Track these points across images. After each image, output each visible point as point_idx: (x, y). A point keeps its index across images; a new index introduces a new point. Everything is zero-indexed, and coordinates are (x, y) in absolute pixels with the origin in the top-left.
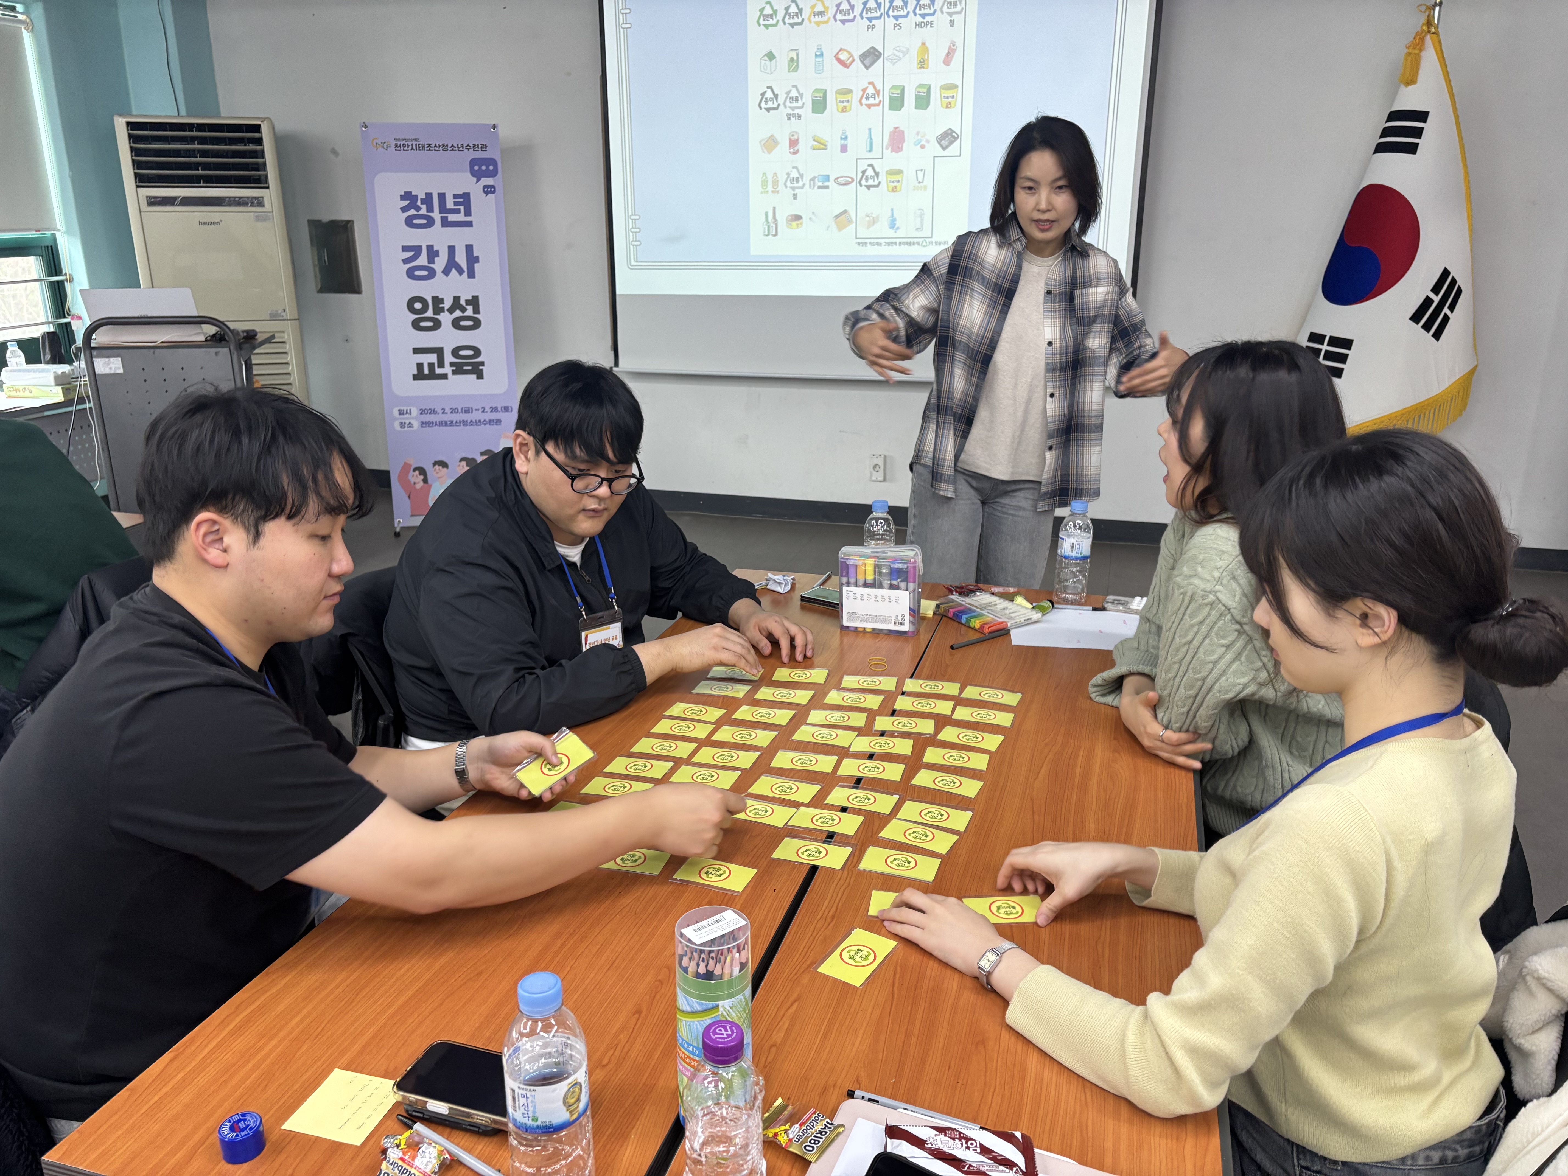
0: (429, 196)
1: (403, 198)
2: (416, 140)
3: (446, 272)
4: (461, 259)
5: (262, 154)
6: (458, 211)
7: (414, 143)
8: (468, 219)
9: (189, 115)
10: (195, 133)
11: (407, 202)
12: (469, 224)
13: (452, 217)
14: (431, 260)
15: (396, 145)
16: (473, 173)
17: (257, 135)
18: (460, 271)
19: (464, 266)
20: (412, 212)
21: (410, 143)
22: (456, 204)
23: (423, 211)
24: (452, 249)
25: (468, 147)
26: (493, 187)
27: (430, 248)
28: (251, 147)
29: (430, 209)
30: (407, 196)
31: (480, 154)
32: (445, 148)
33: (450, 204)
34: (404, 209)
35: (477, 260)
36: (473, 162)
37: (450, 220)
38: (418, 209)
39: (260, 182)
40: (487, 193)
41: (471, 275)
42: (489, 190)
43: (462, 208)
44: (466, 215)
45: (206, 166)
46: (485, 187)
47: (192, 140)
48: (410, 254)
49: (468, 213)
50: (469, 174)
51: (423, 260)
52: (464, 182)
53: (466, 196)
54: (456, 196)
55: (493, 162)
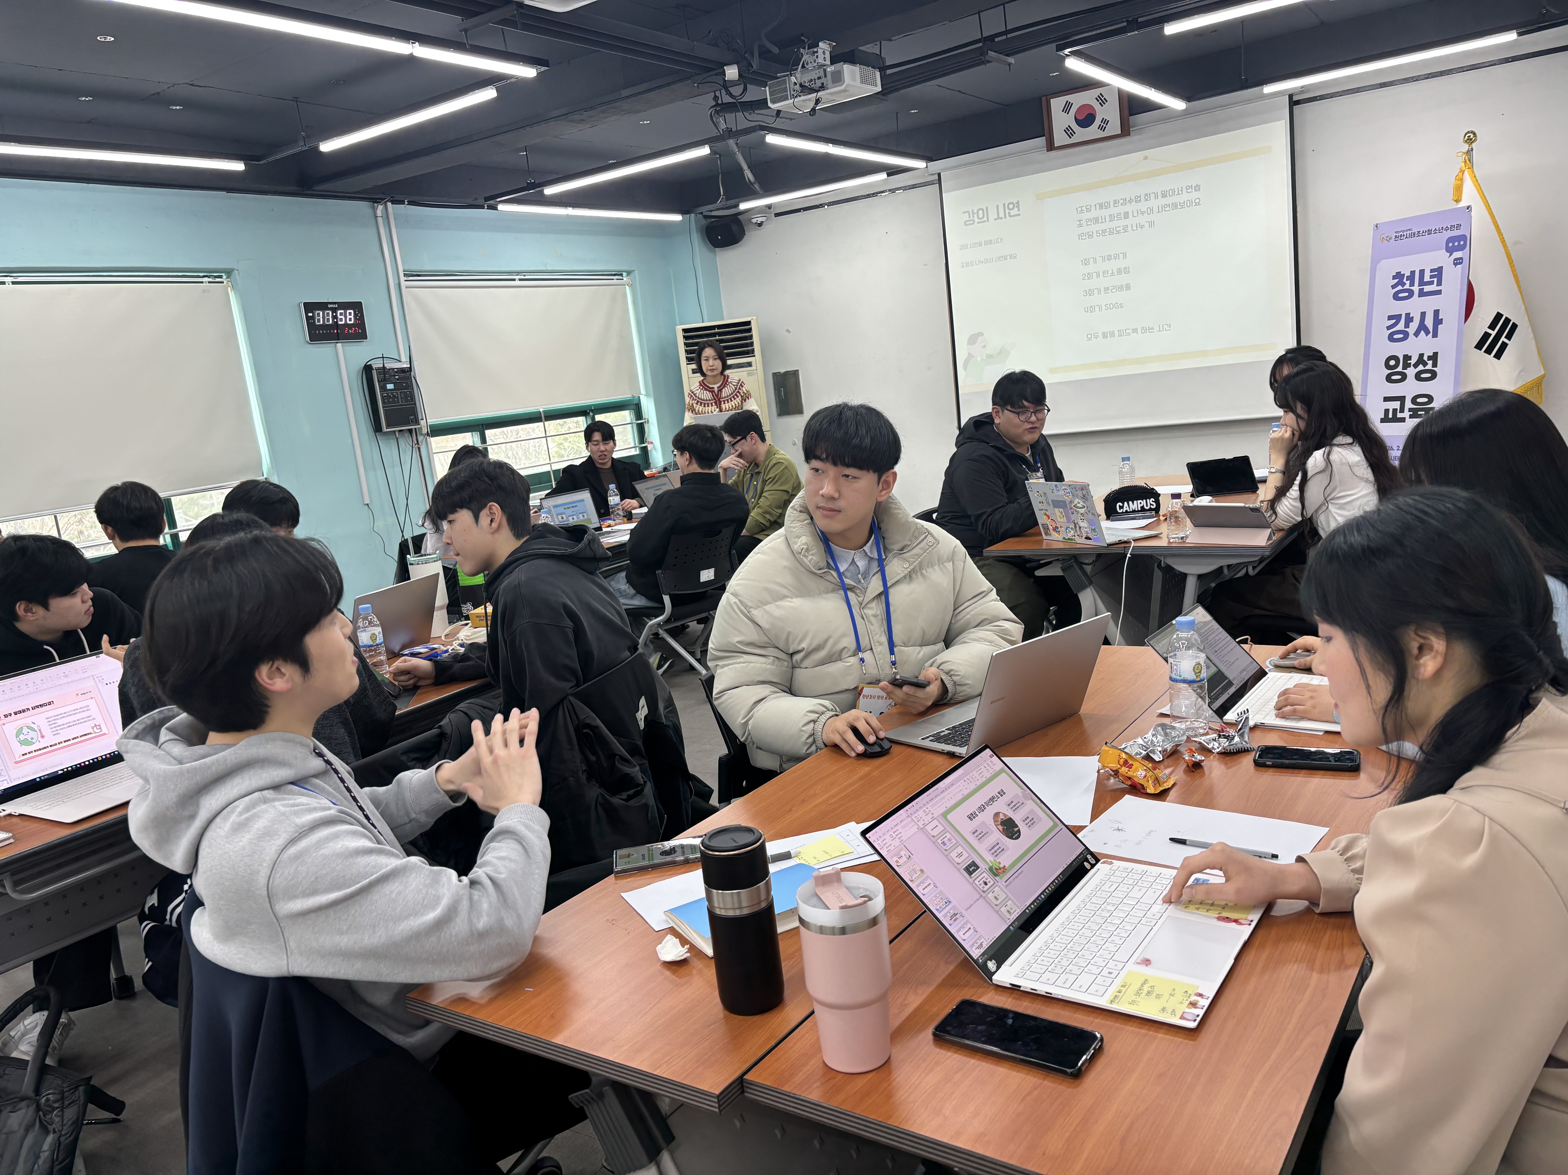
0: (1413, 273)
1: (1394, 278)
2: (1409, 230)
3: (1417, 334)
4: (1429, 322)
6: (1431, 283)
7: (1408, 232)
8: (1439, 288)
11: (1397, 280)
12: (1439, 292)
13: (1427, 289)
14: (1407, 326)
15: (1396, 236)
18: (1427, 332)
19: (1431, 328)
20: (1400, 288)
21: (1405, 233)
22: (1431, 277)
23: (1407, 287)
24: (1423, 315)
25: (1447, 229)
26: (1461, 258)
27: (1407, 315)
29: (1412, 284)
30: (1398, 275)
31: (1454, 233)
32: (1429, 232)
33: (1427, 278)
34: (1393, 287)
35: (1441, 322)
36: (1449, 240)
37: (1425, 290)
38: (1404, 284)
40: (1455, 264)
41: (1435, 335)
42: (1458, 262)
43: (1435, 280)
44: (1438, 285)
46: (1455, 259)
48: (1392, 322)
49: (1439, 283)
50: (1444, 251)
51: (1401, 326)
52: (1439, 258)
53: (1440, 270)
54: (1432, 271)
55: (1464, 238)
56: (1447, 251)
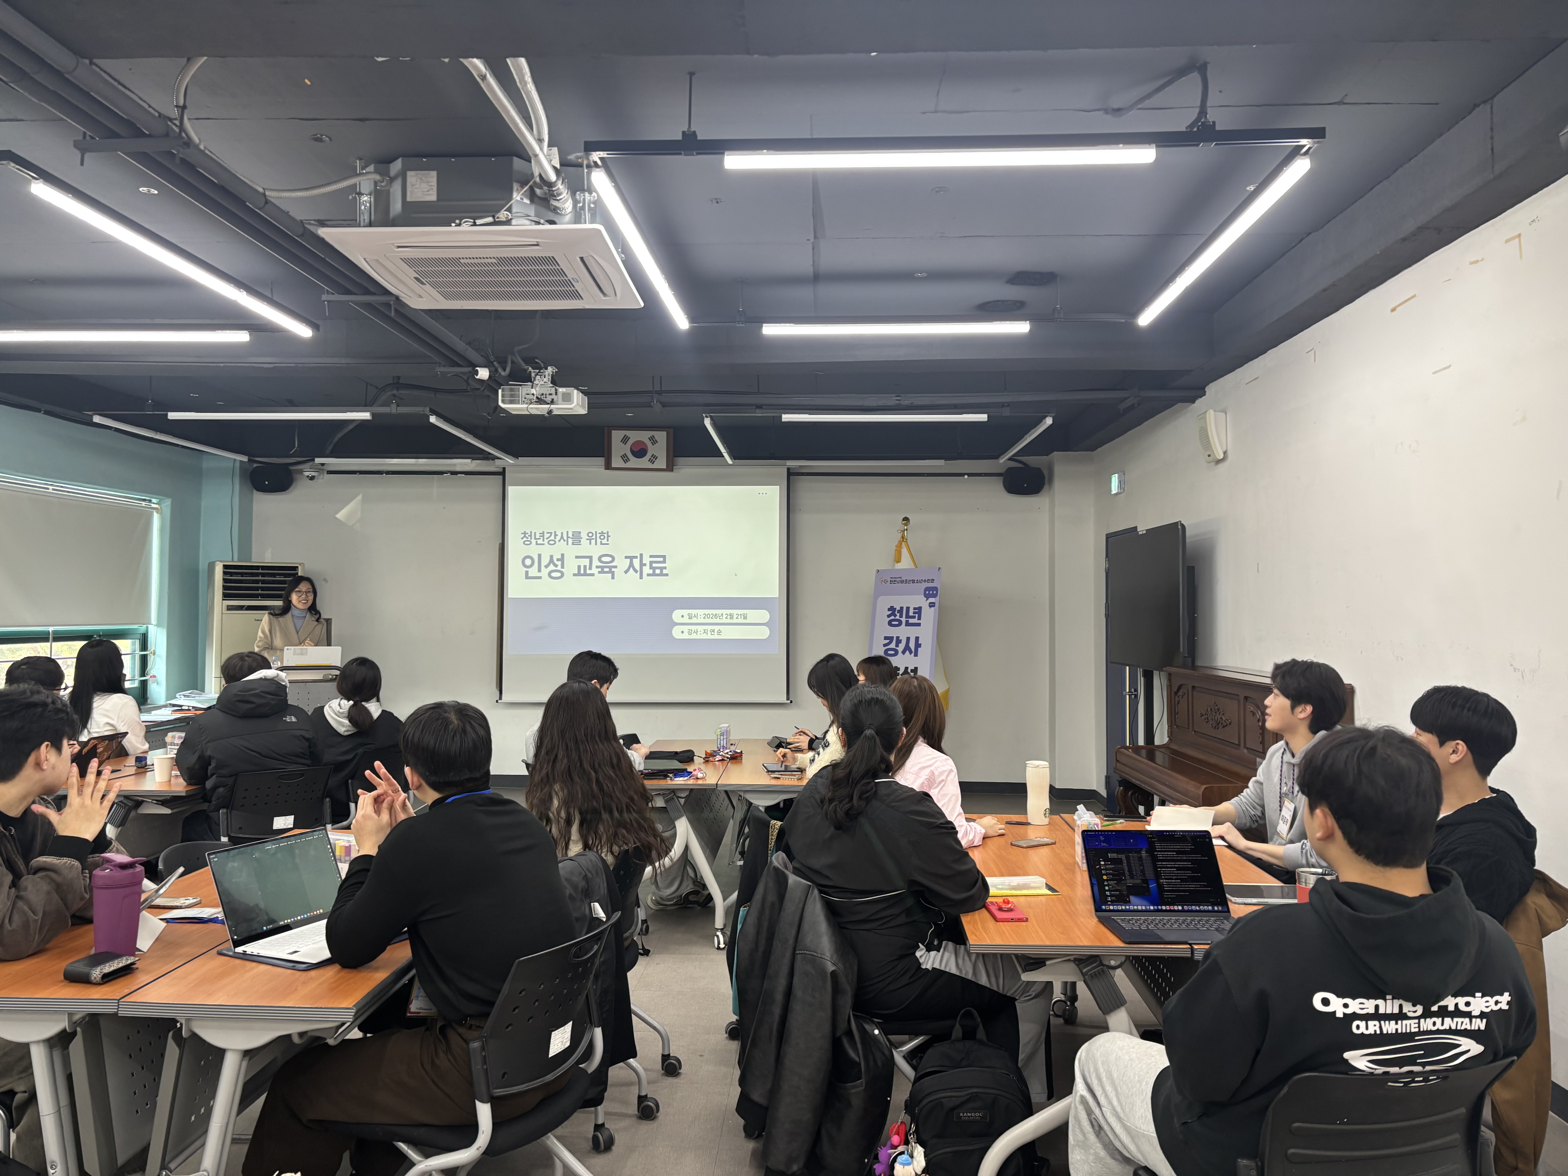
0: (902, 608)
1: (889, 610)
2: (900, 578)
3: (904, 652)
4: (912, 645)
6: (914, 617)
7: (899, 579)
8: (919, 622)
11: (891, 612)
12: (919, 625)
13: (911, 621)
14: (897, 645)
15: (891, 581)
18: (911, 653)
19: (913, 650)
20: (892, 617)
21: (897, 580)
22: (914, 613)
23: (898, 617)
24: (908, 639)
25: (925, 581)
26: (934, 603)
27: (898, 638)
29: (901, 616)
30: (892, 609)
31: (930, 585)
32: (913, 581)
33: (911, 614)
34: (889, 616)
35: (920, 646)
36: (927, 589)
37: (910, 622)
38: (895, 616)
40: (930, 607)
41: (916, 655)
42: (932, 605)
43: (917, 615)
44: (918, 620)
46: (930, 603)
48: (888, 641)
49: (919, 618)
50: (923, 596)
51: (893, 645)
52: (919, 600)
53: (920, 609)
54: (915, 609)
55: (936, 589)
56: (925, 596)
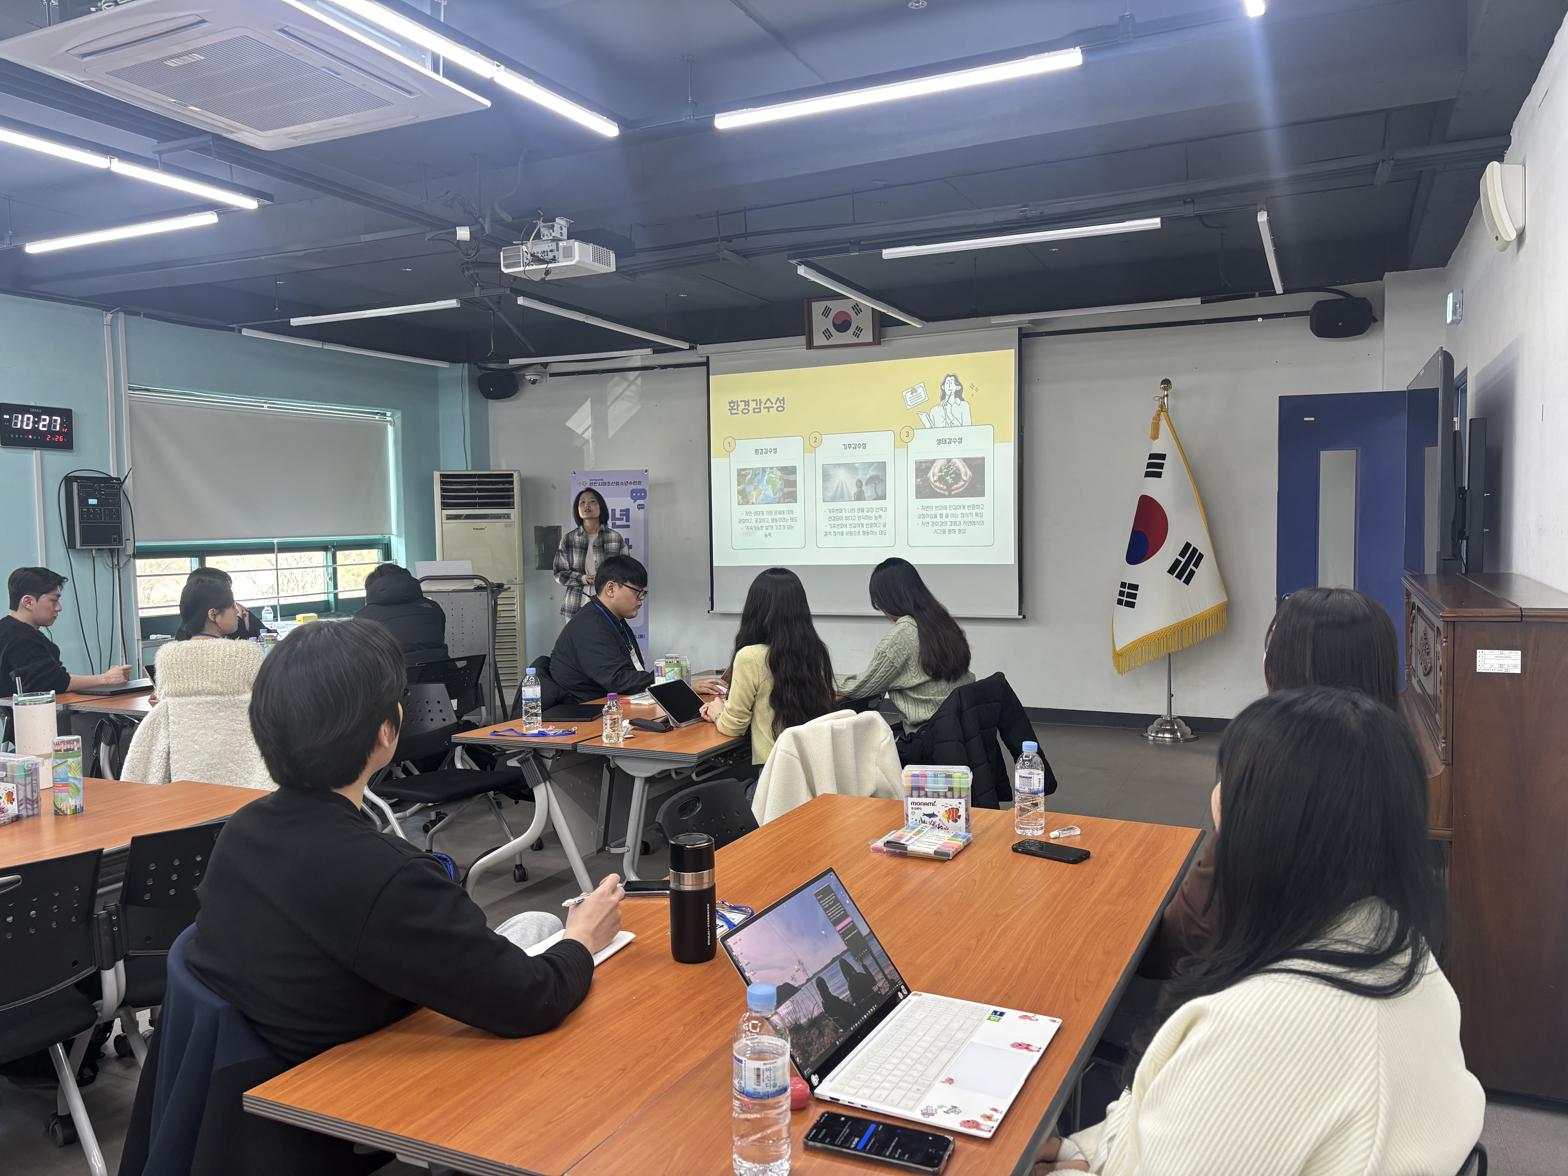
2: (601, 480)
5: (512, 490)
6: (622, 519)
8: (628, 523)
9: (472, 470)
10: (476, 480)
12: (628, 526)
13: (618, 523)
16: (632, 497)
17: (510, 479)
22: (621, 515)
25: (631, 483)
26: (643, 505)
28: (507, 486)
31: (637, 487)
32: (617, 484)
33: (618, 515)
36: (633, 491)
39: (510, 505)
40: (639, 508)
42: (640, 507)
43: (624, 517)
45: (481, 497)
47: (475, 483)
49: (627, 520)
52: (627, 503)
53: (627, 510)
54: (621, 511)
55: (644, 491)
